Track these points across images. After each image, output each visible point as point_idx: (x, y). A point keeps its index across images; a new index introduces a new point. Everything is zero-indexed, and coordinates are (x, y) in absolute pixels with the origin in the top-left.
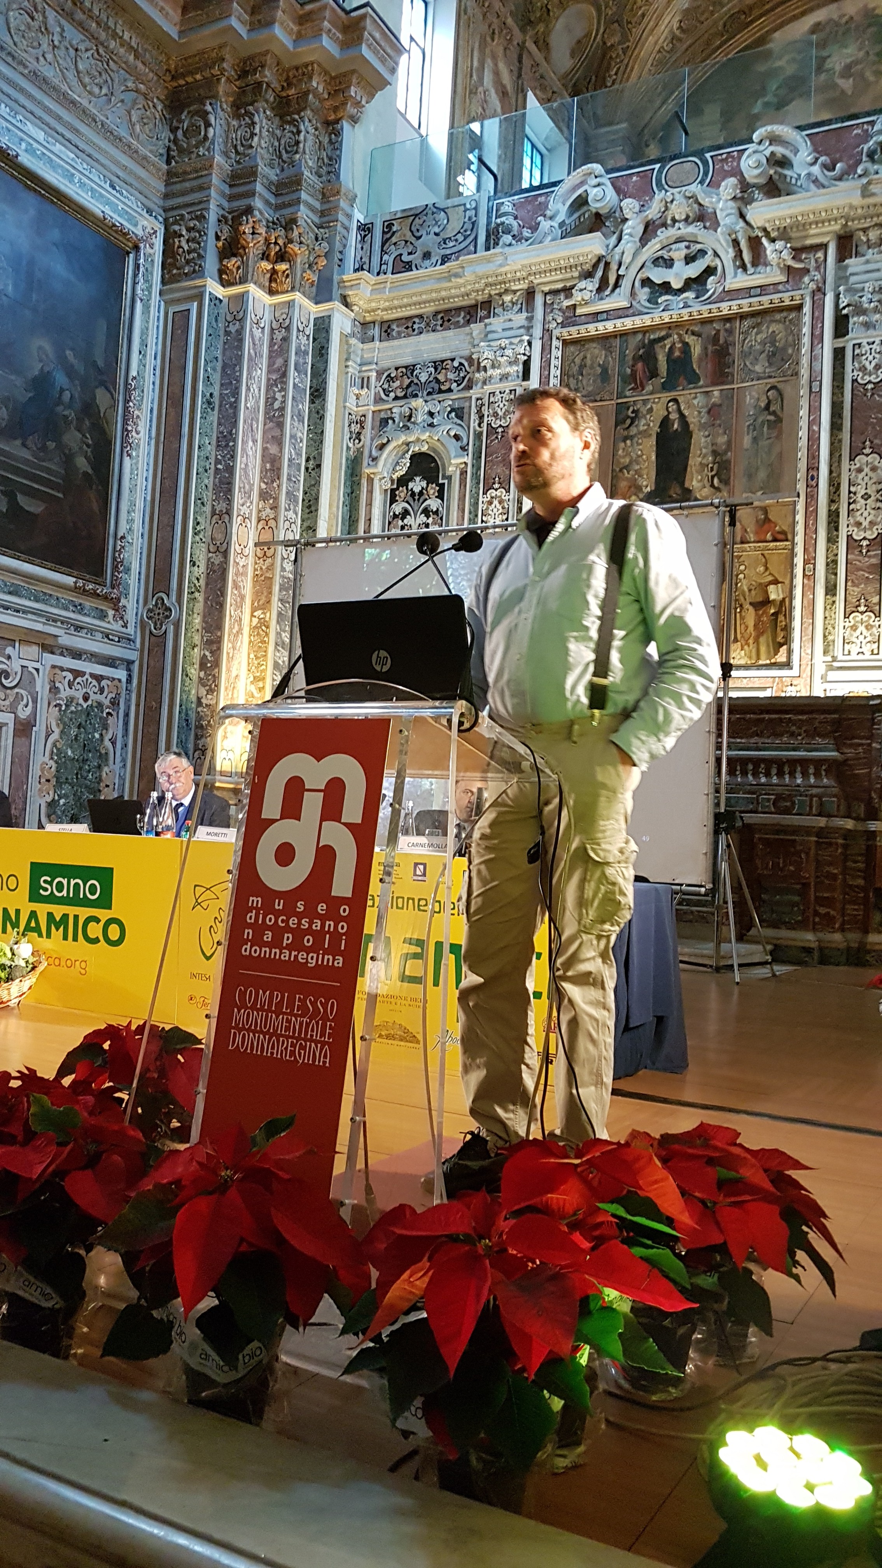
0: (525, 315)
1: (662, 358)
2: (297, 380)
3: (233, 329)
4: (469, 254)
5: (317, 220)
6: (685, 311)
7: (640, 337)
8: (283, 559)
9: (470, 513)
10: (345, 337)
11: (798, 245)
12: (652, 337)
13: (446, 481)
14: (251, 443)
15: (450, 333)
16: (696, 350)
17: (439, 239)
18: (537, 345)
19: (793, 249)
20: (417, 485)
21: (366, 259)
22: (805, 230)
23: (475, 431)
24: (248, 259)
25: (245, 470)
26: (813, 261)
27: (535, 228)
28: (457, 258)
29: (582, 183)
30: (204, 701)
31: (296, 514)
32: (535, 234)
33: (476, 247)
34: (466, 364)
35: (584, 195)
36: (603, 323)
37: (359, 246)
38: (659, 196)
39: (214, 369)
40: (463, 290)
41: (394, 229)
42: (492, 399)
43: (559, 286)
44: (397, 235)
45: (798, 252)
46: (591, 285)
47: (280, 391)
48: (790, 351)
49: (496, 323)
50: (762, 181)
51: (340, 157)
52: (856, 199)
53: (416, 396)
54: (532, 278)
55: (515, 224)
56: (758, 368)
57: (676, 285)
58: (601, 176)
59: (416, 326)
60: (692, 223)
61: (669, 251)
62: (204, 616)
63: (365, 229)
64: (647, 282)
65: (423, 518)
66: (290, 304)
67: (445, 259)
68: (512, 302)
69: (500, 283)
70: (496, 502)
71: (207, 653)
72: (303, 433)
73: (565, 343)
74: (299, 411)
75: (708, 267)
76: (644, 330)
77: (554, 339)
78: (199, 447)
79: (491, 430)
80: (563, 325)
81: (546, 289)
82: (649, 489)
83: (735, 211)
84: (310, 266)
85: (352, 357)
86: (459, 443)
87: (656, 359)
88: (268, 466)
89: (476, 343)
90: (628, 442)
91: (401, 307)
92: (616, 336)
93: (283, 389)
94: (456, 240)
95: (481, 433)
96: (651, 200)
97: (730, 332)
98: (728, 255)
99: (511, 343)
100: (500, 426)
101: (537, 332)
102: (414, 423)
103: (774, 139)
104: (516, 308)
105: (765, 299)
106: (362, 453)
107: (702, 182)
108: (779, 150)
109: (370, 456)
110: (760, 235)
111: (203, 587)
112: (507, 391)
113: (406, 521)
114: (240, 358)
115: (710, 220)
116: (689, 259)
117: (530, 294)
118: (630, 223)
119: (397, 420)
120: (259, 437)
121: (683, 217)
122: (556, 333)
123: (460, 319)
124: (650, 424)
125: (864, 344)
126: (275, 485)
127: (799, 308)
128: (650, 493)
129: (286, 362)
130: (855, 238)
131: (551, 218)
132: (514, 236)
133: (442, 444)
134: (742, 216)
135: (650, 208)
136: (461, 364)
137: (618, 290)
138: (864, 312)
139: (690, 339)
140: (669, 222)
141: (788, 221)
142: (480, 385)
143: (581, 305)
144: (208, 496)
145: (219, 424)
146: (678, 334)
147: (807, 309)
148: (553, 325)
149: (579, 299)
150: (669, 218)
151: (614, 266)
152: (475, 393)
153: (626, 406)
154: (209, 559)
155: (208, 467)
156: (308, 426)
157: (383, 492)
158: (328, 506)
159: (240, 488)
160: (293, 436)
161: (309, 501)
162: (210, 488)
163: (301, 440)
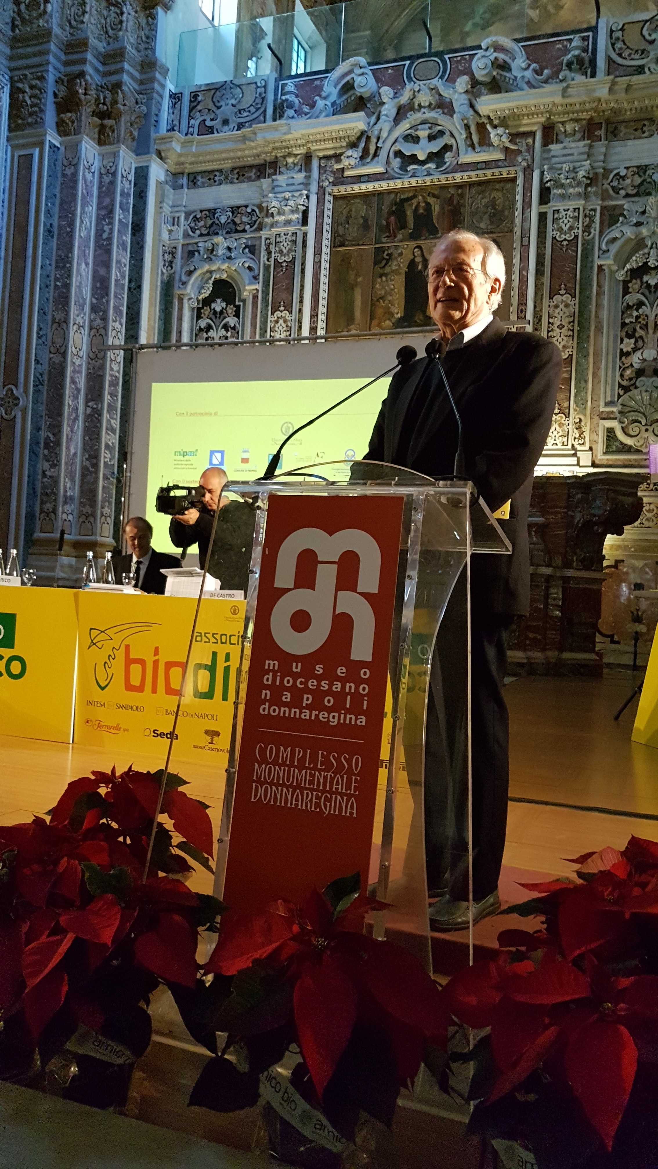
0: (303, 175)
1: (409, 213)
2: (122, 216)
3: (69, 172)
4: (260, 123)
5: (136, 87)
6: (428, 179)
7: (392, 196)
8: (111, 360)
9: (261, 329)
10: (159, 183)
11: (514, 131)
12: (402, 197)
13: (241, 304)
14: (83, 266)
15: (244, 185)
16: (436, 210)
17: (235, 110)
18: (314, 198)
19: (510, 134)
20: (218, 305)
21: (176, 122)
22: (519, 119)
23: (264, 264)
24: (81, 115)
25: (79, 287)
26: (524, 144)
27: (312, 105)
28: (250, 126)
29: (351, 71)
30: (48, 473)
31: (122, 325)
32: (313, 111)
33: (265, 117)
34: (257, 211)
35: (351, 82)
36: (365, 184)
37: (171, 111)
38: (409, 86)
39: (53, 204)
40: (254, 151)
41: (199, 99)
42: (278, 240)
43: (331, 153)
44: (201, 104)
45: (514, 137)
46: (356, 154)
47: (108, 225)
48: (506, 213)
49: (281, 179)
50: (487, 79)
51: (155, 37)
52: (559, 100)
53: (217, 234)
54: (310, 145)
55: (296, 101)
56: (482, 225)
57: (421, 157)
58: (365, 67)
59: (216, 178)
60: (434, 109)
61: (417, 130)
62: (47, 405)
63: (176, 98)
64: (399, 154)
65: (223, 332)
66: (115, 155)
67: (240, 126)
68: (293, 163)
69: (285, 148)
70: (281, 321)
71: (50, 435)
72: (126, 260)
73: (335, 197)
74: (123, 241)
75: (446, 145)
76: (396, 192)
77: (327, 195)
78: (42, 267)
79: (277, 264)
80: (334, 184)
81: (321, 154)
82: (399, 315)
83: (466, 102)
84: (132, 125)
85: (166, 200)
86: (252, 274)
87: (405, 215)
88: (98, 285)
89: (265, 193)
90: (384, 278)
91: (205, 162)
92: (374, 195)
93: (111, 223)
94: (249, 111)
95: (269, 266)
96: (402, 89)
97: (462, 196)
98: (461, 136)
99: (293, 196)
100: (285, 261)
101: (314, 188)
102: (215, 255)
103: (498, 48)
104: (297, 168)
105: (489, 172)
106: (174, 278)
107: (441, 78)
108: (501, 56)
109: (180, 280)
110: (486, 122)
111: (46, 382)
112: (290, 234)
113: (209, 334)
114: (74, 196)
115: (447, 107)
116: (431, 138)
117: (308, 158)
118: (386, 106)
119: (202, 253)
120: (91, 261)
121: (427, 104)
122: (329, 189)
123: (252, 174)
124: (400, 265)
125: (562, 210)
126: (104, 300)
127: (514, 180)
128: (400, 319)
129: (113, 201)
130: (556, 128)
131: (325, 98)
132: (295, 111)
133: (239, 273)
134: (472, 106)
135: (402, 95)
136: (253, 210)
137: (377, 158)
138: (562, 186)
139: (431, 200)
140: (416, 107)
141: (507, 112)
142: (268, 228)
143: (348, 168)
144: (50, 307)
145: (58, 249)
146: (421, 195)
147: (520, 181)
148: (326, 183)
149: (347, 164)
150: (416, 104)
151: (374, 140)
152: (264, 234)
153: (382, 250)
154: (50, 359)
155: (48, 283)
156: (131, 254)
157: (191, 310)
158: (147, 319)
159: (75, 302)
160: (118, 262)
161: (132, 315)
162: (51, 300)
163: (125, 265)
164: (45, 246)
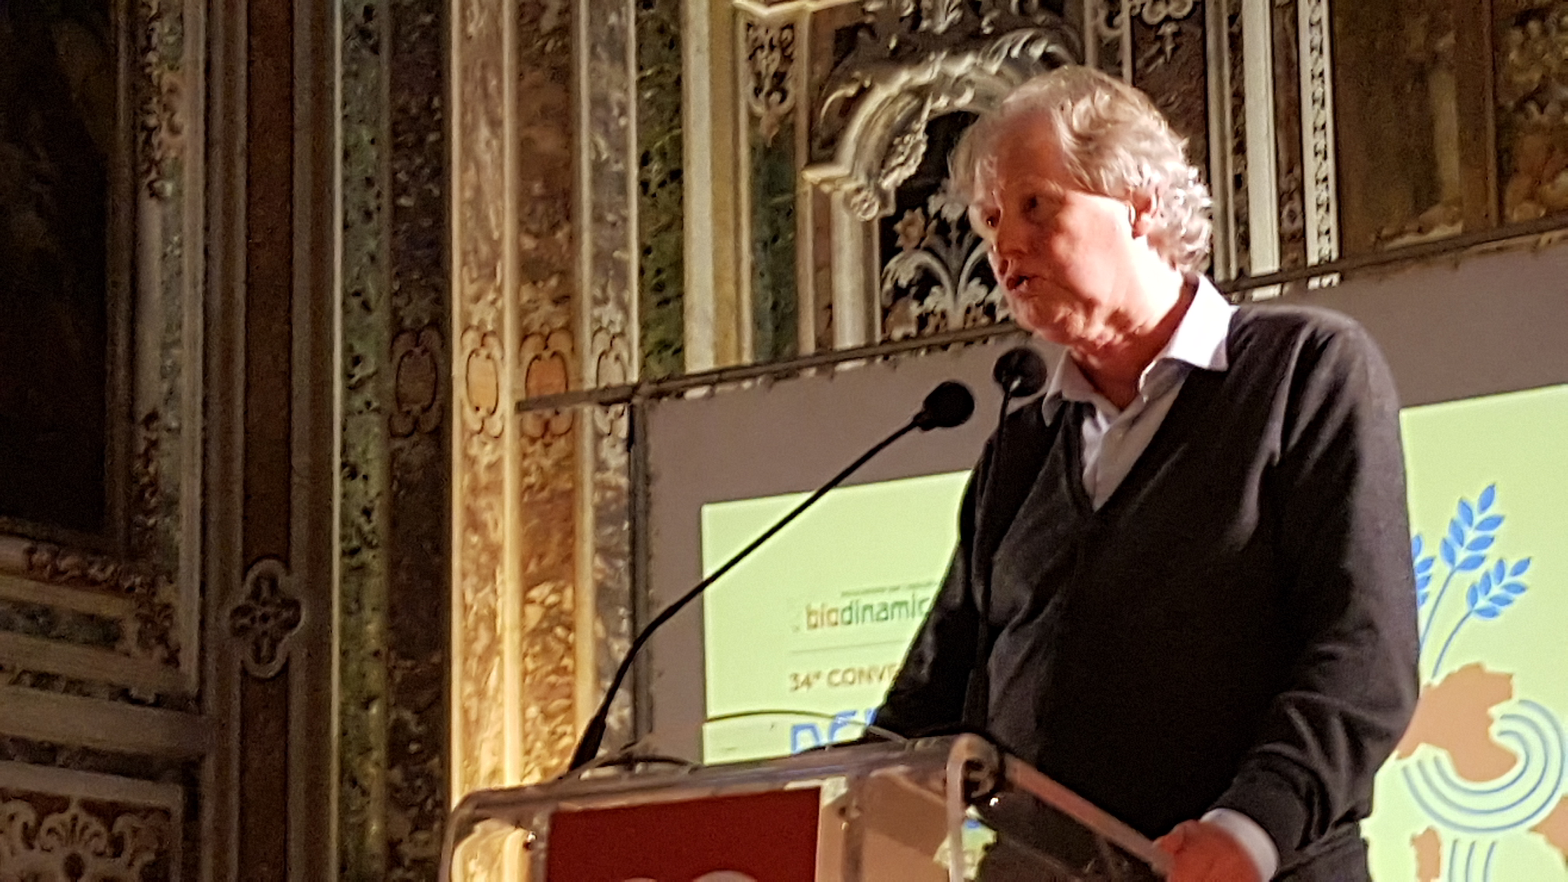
8: (597, 438)
14: (484, 132)
20: (952, 201)
23: (1098, 39)
25: (476, 203)
31: (624, 308)
62: (393, 613)
65: (977, 289)
72: (626, 90)
74: (612, 29)
78: (346, 153)
79: (1143, 31)
88: (538, 186)
106: (792, 129)
109: (814, 134)
111: (383, 533)
113: (929, 302)
120: (507, 110)
126: (560, 237)
144: (379, 284)
145: (395, 88)
154: (394, 455)
155: (372, 205)
156: (640, 68)
157: (860, 230)
158: (709, 282)
159: (464, 254)
160: (599, 102)
161: (659, 272)
162: (385, 259)
163: (623, 112)
164: (351, 81)
